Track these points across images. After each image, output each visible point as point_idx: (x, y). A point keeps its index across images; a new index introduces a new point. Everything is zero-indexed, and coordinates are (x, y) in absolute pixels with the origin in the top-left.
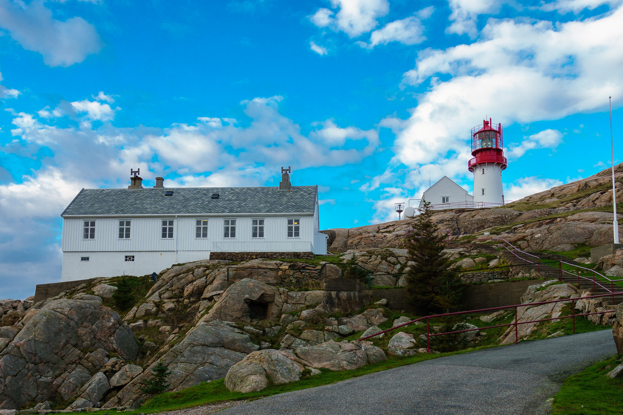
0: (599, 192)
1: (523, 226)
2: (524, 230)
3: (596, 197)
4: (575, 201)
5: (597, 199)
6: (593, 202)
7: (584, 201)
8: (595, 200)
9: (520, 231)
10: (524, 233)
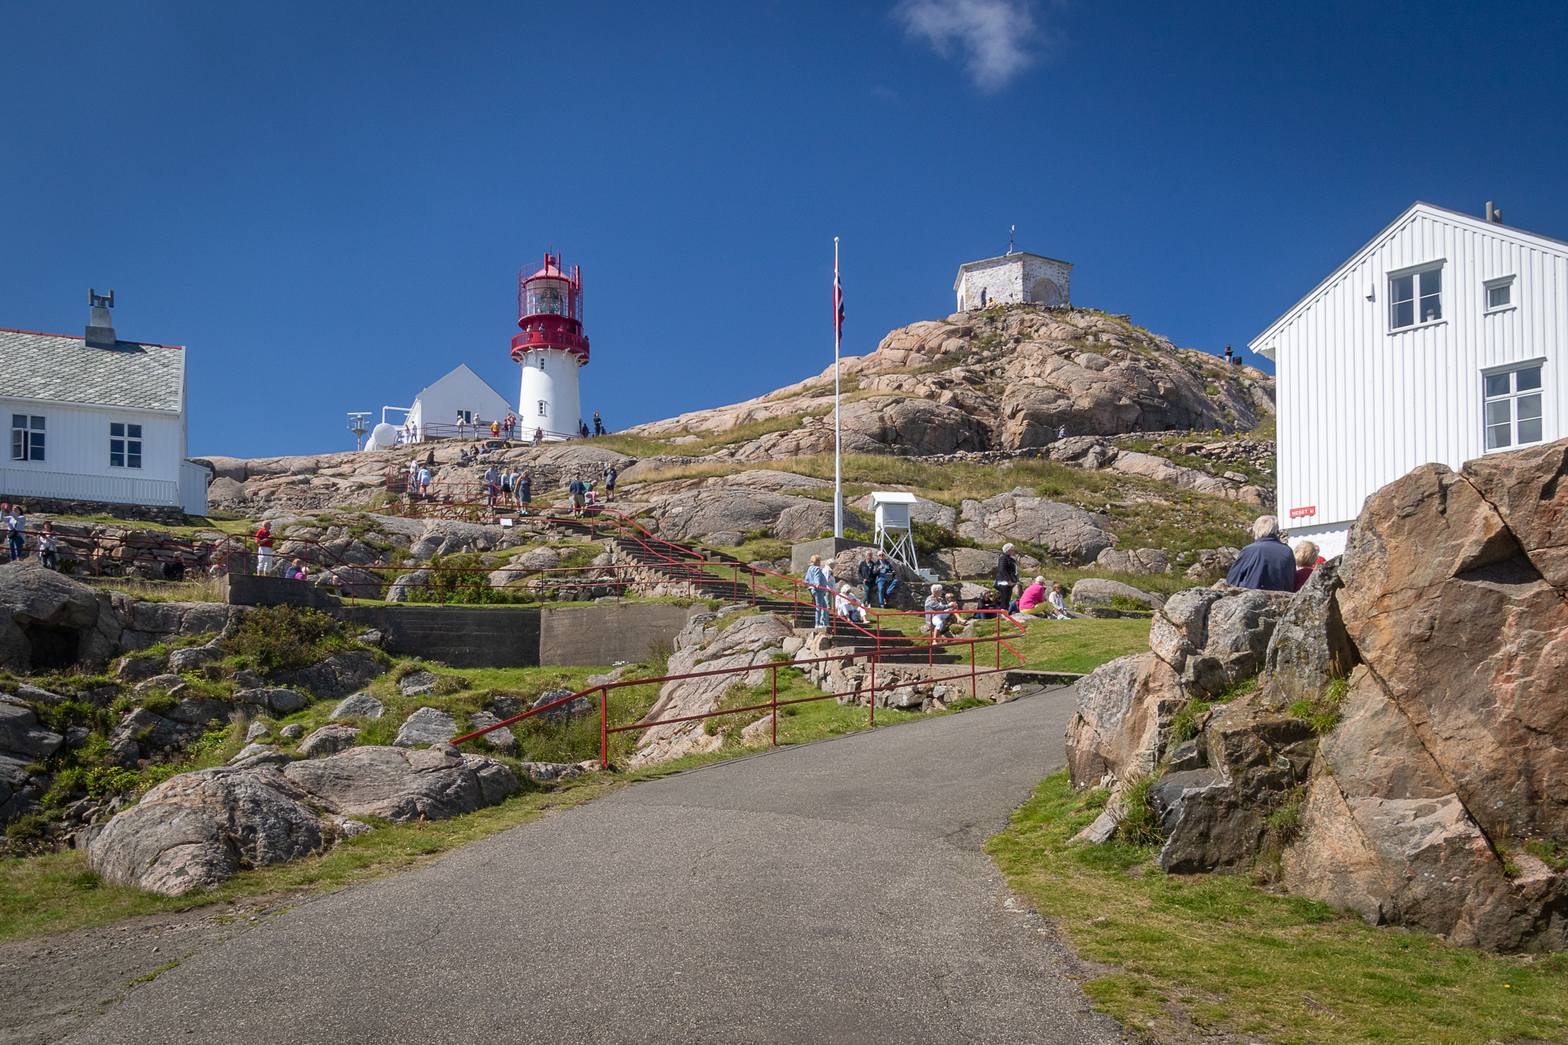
0: (777, 433)
1: (644, 487)
2: (645, 496)
3: (771, 443)
4: (733, 445)
5: (774, 445)
6: (767, 451)
7: (749, 447)
8: (769, 449)
9: (638, 496)
10: (647, 501)
